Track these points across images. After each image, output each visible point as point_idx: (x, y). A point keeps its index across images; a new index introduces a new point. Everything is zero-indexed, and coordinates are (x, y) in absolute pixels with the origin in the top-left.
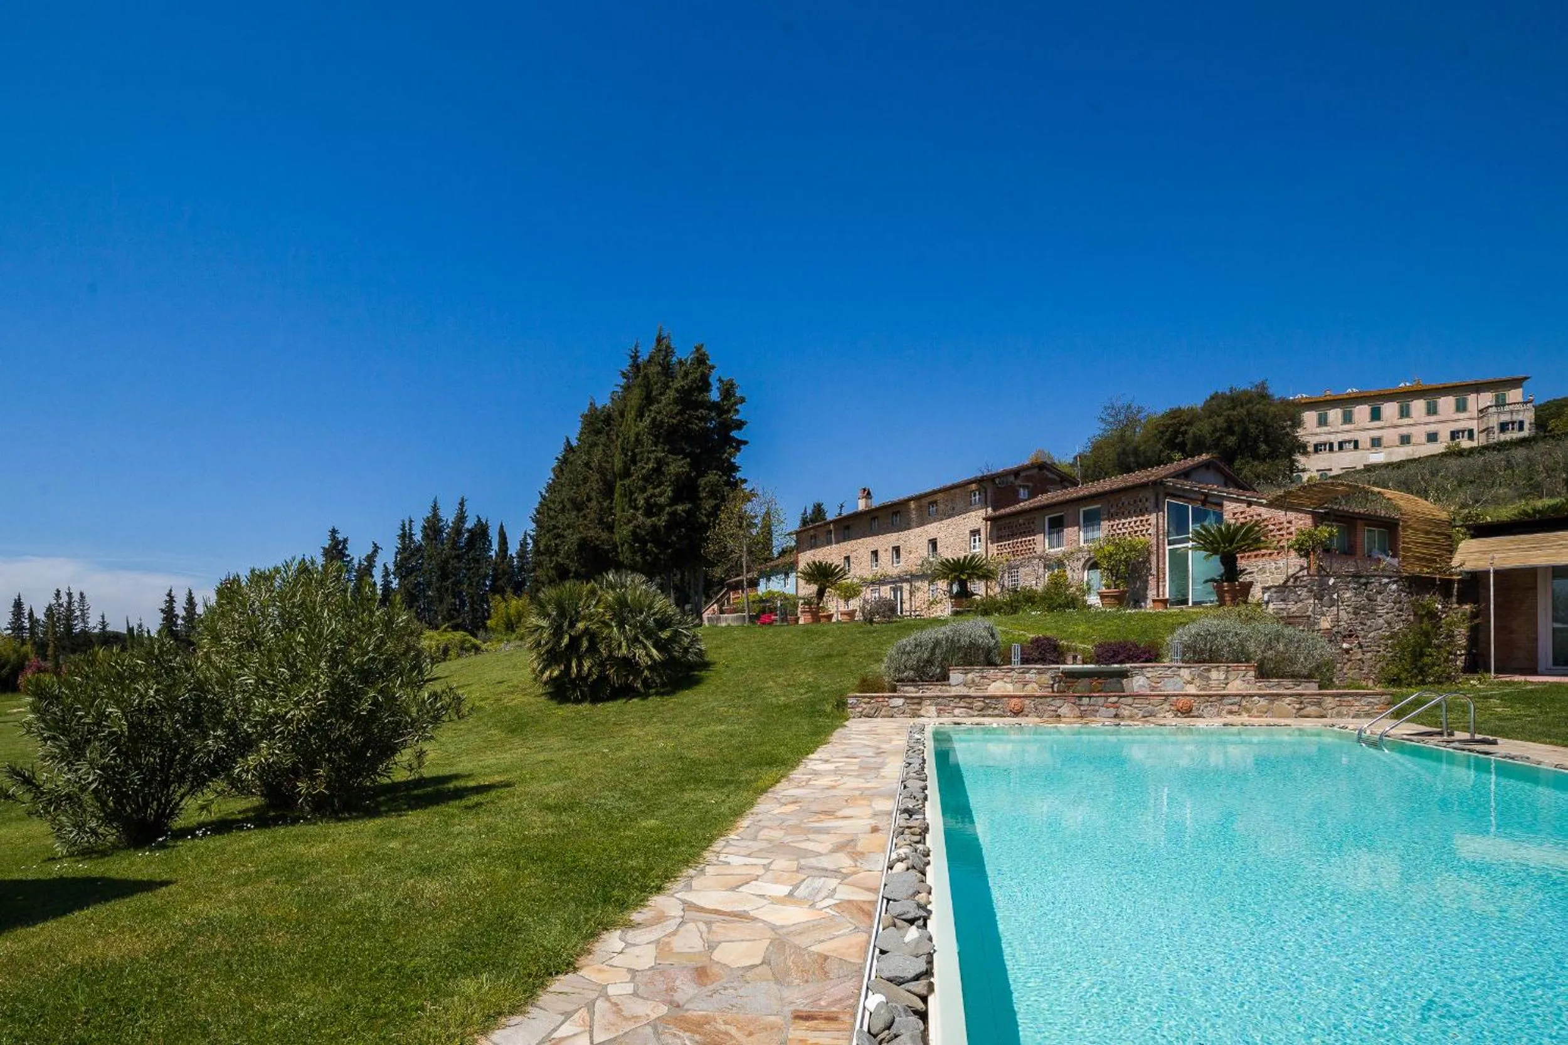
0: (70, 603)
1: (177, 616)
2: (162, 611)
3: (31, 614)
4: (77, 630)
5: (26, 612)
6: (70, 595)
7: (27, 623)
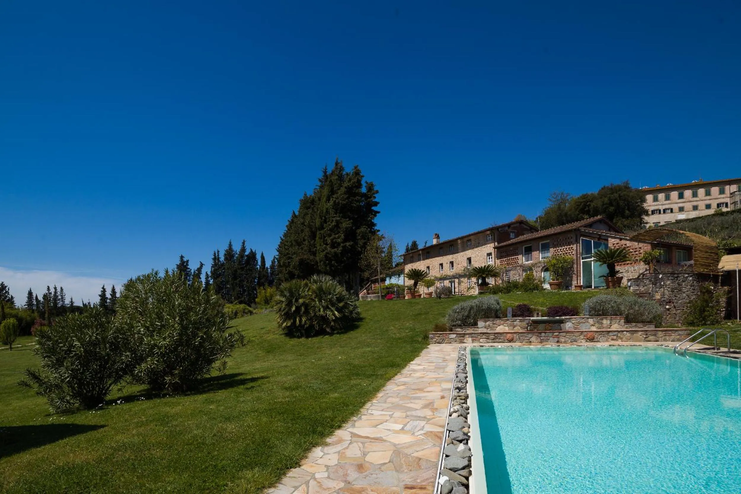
0: (55, 292)
1: (107, 298)
2: (100, 296)
3: (36, 298)
4: (59, 305)
6: (55, 288)
7: (35, 302)
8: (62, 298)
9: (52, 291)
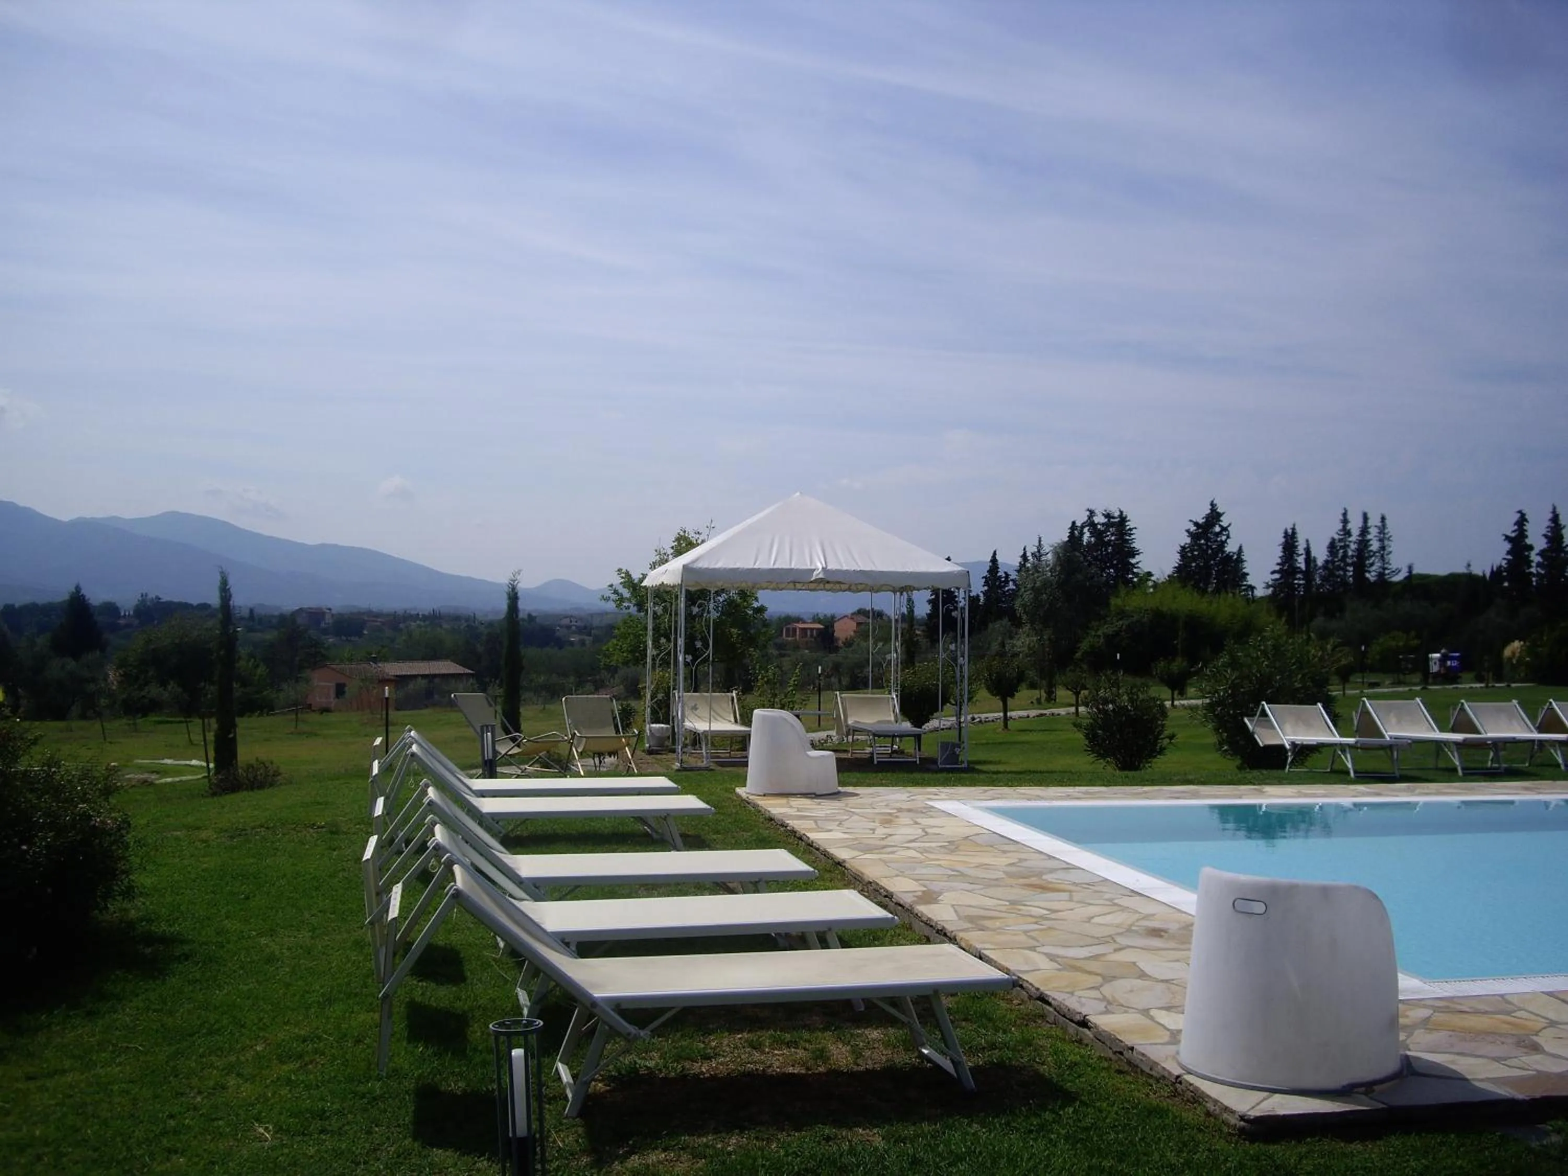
0: (1364, 531)
1: (1531, 548)
2: (1507, 538)
3: (1308, 551)
4: (1371, 576)
5: (1301, 549)
6: (1365, 518)
7: (1301, 562)
8: (1383, 548)
9: (1355, 526)
